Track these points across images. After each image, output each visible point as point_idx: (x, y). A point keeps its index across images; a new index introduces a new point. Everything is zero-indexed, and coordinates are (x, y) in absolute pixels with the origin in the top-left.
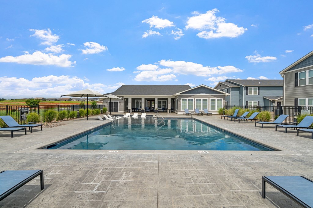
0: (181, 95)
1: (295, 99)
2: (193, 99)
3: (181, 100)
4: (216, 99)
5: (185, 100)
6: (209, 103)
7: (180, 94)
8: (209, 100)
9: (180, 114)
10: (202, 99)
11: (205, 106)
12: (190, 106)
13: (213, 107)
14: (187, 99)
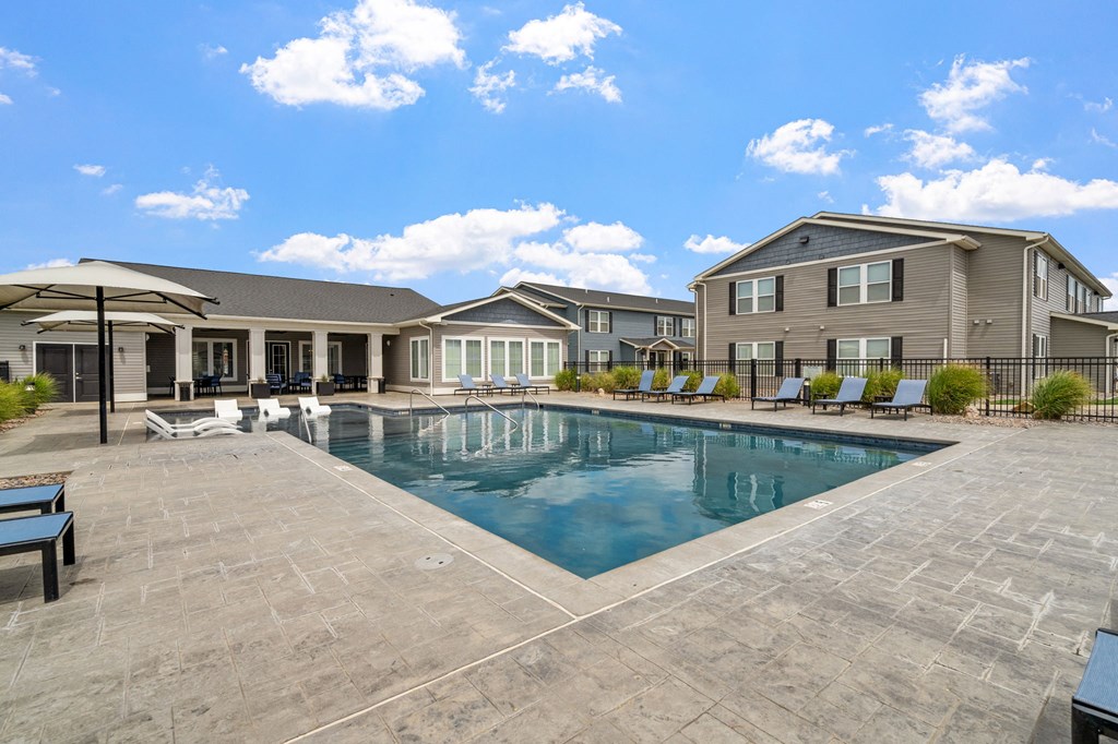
0: (446, 322)
1: (730, 345)
2: (482, 339)
3: (444, 343)
4: (546, 341)
5: (456, 341)
6: (527, 354)
7: (442, 318)
8: (527, 342)
9: (440, 393)
10: (507, 340)
11: (516, 367)
12: (474, 366)
13: (537, 367)
14: (464, 339)
